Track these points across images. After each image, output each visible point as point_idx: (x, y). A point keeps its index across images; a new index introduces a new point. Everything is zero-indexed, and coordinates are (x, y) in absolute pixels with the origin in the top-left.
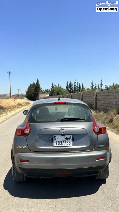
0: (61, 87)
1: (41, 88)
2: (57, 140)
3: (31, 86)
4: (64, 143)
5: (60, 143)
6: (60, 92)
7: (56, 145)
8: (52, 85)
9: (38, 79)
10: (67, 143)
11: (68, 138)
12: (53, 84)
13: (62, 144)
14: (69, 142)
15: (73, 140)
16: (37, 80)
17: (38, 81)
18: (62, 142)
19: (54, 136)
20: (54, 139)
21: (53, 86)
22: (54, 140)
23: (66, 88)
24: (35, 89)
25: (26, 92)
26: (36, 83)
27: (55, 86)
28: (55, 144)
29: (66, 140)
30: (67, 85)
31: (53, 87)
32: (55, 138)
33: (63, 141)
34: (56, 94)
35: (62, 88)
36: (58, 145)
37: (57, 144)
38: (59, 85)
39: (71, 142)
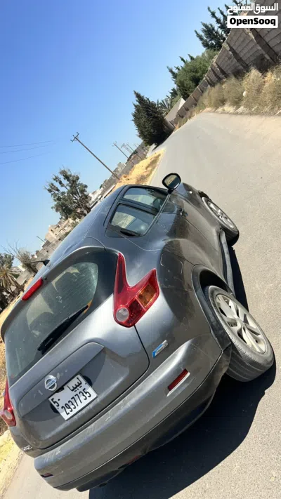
0: (192, 58)
1: (156, 102)
2: (62, 403)
3: (137, 118)
4: (78, 401)
5: (72, 407)
6: (197, 72)
7: (68, 414)
8: (171, 75)
9: (135, 93)
10: (82, 398)
11: (77, 386)
12: (171, 71)
13: (75, 404)
14: (86, 393)
15: (90, 382)
16: (134, 96)
17: (138, 96)
18: (73, 400)
19: (50, 399)
20: (55, 405)
21: (173, 73)
22: (56, 407)
23: (204, 50)
24: (148, 114)
25: (140, 136)
26: (140, 102)
27: (178, 68)
28: (63, 414)
29: (78, 392)
30: (201, 38)
31: (175, 75)
32: (55, 402)
33: (73, 398)
34: (194, 84)
35: (195, 57)
36: (71, 414)
37: (68, 410)
38: (185, 59)
39: (90, 390)
